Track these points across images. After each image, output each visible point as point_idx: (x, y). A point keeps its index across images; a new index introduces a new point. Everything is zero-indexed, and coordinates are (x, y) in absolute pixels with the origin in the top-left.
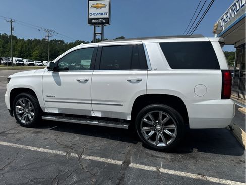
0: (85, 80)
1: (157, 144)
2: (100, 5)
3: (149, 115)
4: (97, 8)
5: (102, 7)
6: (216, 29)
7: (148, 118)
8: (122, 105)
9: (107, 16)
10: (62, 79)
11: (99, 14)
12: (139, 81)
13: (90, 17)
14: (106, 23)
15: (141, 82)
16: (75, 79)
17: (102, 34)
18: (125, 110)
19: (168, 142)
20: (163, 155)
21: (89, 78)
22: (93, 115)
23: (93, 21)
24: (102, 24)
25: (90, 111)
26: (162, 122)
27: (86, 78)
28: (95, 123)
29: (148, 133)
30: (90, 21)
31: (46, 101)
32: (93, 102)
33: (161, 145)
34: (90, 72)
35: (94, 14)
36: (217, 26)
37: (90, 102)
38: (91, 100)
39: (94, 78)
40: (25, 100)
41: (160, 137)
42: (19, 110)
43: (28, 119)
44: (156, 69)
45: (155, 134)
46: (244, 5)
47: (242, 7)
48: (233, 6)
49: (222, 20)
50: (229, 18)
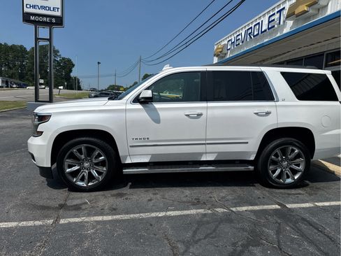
0: (198, 115)
1: (285, 181)
3: (278, 151)
6: (220, 52)
7: (276, 155)
8: (247, 143)
9: (58, 13)
10: (162, 115)
11: (43, 8)
12: (268, 113)
13: (26, 10)
14: (56, 24)
15: (271, 115)
16: (182, 114)
17: (50, 40)
18: (251, 148)
19: (296, 177)
20: (293, 191)
21: (204, 112)
22: (204, 158)
23: (32, 18)
24: (50, 24)
25: (201, 154)
26: (290, 157)
27: (199, 111)
29: (274, 172)
30: (27, 18)
31: (132, 146)
32: (207, 142)
33: (289, 181)
34: (204, 104)
35: (34, 7)
36: (222, 48)
37: (204, 142)
38: (206, 140)
39: (210, 112)
40: (86, 148)
41: (287, 174)
42: (70, 166)
43: (91, 177)
44: (284, 100)
45: (282, 171)
46: (265, 31)
47: (262, 32)
48: (248, 30)
49: (230, 42)
50: (243, 42)
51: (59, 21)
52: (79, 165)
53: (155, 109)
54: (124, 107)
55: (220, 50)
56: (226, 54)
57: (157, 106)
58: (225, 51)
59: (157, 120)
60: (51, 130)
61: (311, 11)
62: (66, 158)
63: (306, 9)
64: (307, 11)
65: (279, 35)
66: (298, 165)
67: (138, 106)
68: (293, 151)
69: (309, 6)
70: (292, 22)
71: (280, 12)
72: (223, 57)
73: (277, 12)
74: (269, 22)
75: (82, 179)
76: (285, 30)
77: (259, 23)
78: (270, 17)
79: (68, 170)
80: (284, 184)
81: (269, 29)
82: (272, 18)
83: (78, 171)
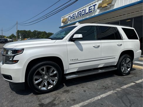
0: (98, 46)
6: (65, 21)
8: (115, 58)
15: (122, 45)
16: (92, 46)
28: (100, 71)
29: (122, 69)
31: (70, 64)
36: (66, 19)
39: (102, 45)
40: (47, 67)
41: (126, 69)
42: (36, 80)
46: (88, 13)
47: (86, 13)
48: (79, 12)
49: (70, 17)
50: (76, 17)
52: (42, 78)
53: (80, 44)
56: (68, 22)
58: (67, 21)
59: (81, 50)
61: (109, 6)
62: (34, 75)
63: (107, 5)
64: (107, 6)
65: (93, 15)
69: (108, 4)
71: (94, 6)
72: (66, 23)
74: (89, 10)
75: (44, 86)
76: (96, 13)
77: (84, 10)
78: (89, 8)
79: (36, 82)
80: (126, 73)
81: (89, 12)
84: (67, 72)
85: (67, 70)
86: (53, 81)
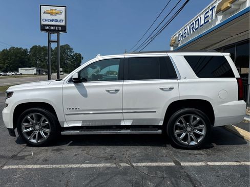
0: (116, 91)
1: (189, 143)
2: (54, 11)
3: (181, 118)
4: (52, 14)
5: (57, 14)
6: (174, 43)
7: (181, 122)
8: (155, 112)
9: (63, 24)
10: (89, 91)
11: (54, 20)
12: (171, 89)
13: (43, 23)
14: (62, 31)
15: (174, 89)
16: (104, 90)
17: (57, 42)
18: (158, 116)
19: (199, 141)
20: (196, 152)
21: (120, 88)
22: (123, 124)
23: (46, 28)
24: (58, 31)
25: (120, 120)
26: (193, 124)
27: (116, 88)
29: (179, 135)
30: (43, 28)
31: (67, 114)
32: (124, 111)
33: (194, 143)
34: (121, 83)
35: (48, 20)
36: (175, 40)
37: (122, 111)
38: (123, 109)
39: (125, 88)
40: (36, 115)
41: (191, 137)
42: (27, 128)
43: (40, 137)
44: (185, 78)
45: (186, 135)
46: (203, 25)
47: (200, 26)
48: (191, 25)
49: (180, 35)
50: (188, 35)
51: (64, 28)
52: (32, 127)
53: (84, 87)
54: (61, 86)
55: (174, 41)
56: (178, 44)
57: (85, 84)
59: (85, 95)
60: (13, 102)
61: (233, 7)
62: (23, 122)
63: (229, 6)
64: (230, 7)
65: (213, 26)
66: (201, 131)
67: (72, 85)
68: (195, 119)
69: (231, 3)
70: (221, 16)
71: (212, 9)
72: (176, 47)
73: (210, 10)
74: (205, 18)
75: (34, 138)
76: (217, 22)
77: (198, 20)
78: (205, 14)
79: (25, 131)
80: (188, 145)
81: (205, 23)
82: (207, 15)
83: (31, 132)
84: (66, 125)
85: (63, 122)
86: (46, 134)
